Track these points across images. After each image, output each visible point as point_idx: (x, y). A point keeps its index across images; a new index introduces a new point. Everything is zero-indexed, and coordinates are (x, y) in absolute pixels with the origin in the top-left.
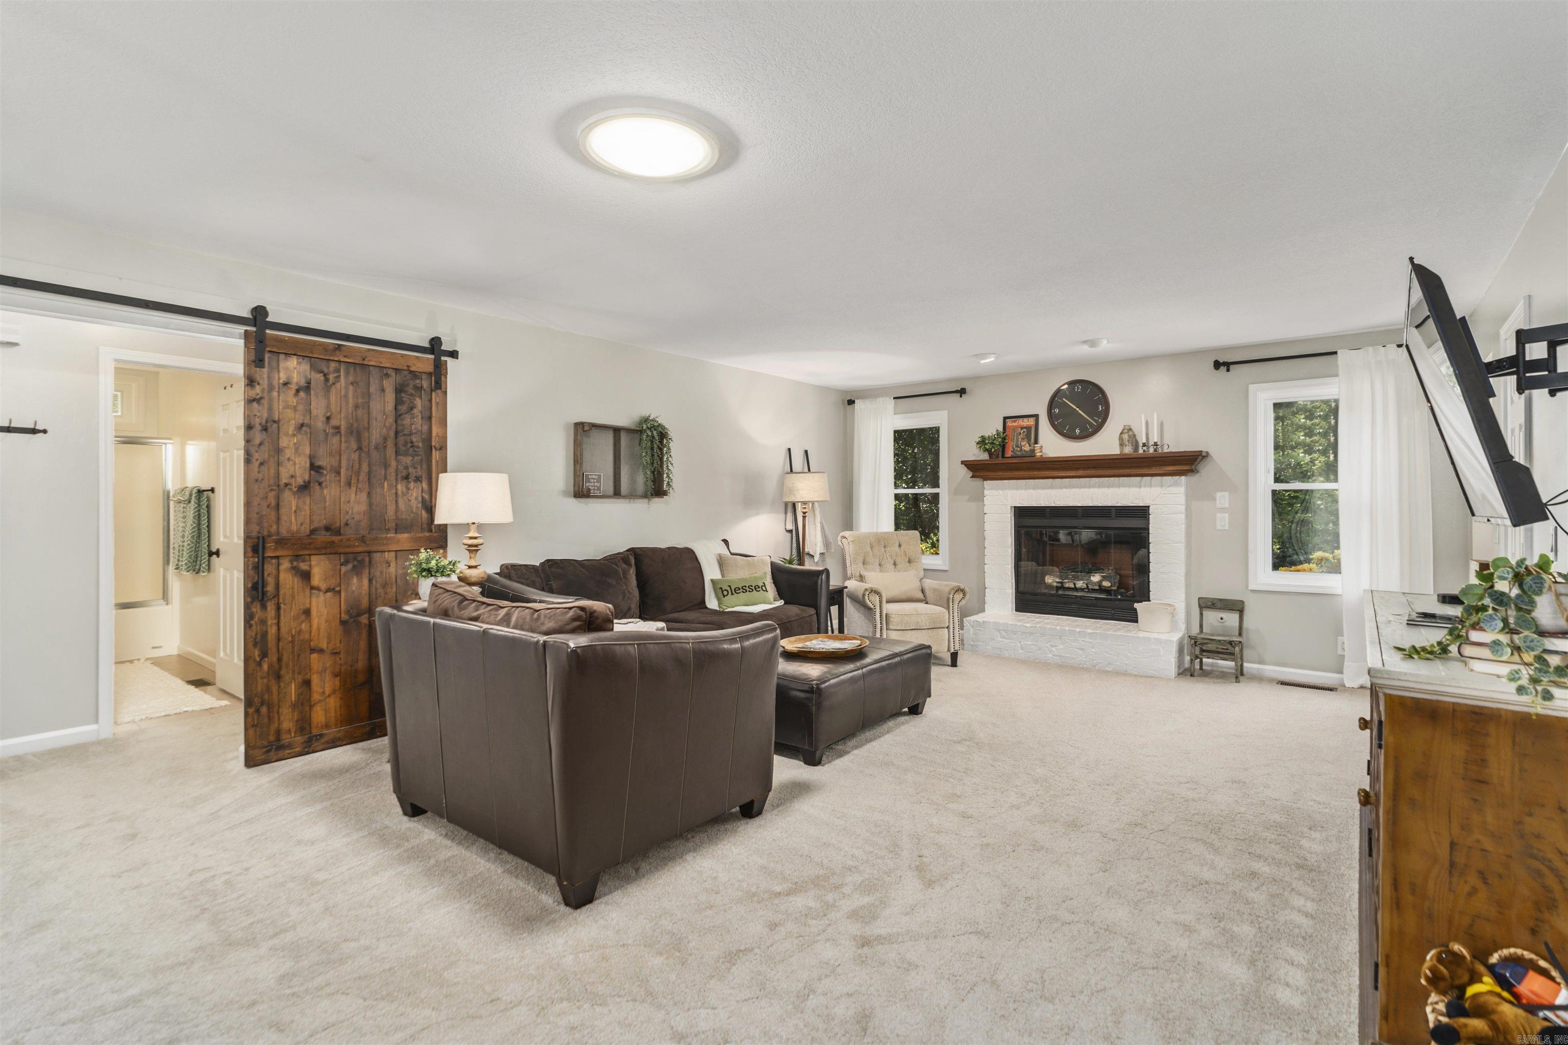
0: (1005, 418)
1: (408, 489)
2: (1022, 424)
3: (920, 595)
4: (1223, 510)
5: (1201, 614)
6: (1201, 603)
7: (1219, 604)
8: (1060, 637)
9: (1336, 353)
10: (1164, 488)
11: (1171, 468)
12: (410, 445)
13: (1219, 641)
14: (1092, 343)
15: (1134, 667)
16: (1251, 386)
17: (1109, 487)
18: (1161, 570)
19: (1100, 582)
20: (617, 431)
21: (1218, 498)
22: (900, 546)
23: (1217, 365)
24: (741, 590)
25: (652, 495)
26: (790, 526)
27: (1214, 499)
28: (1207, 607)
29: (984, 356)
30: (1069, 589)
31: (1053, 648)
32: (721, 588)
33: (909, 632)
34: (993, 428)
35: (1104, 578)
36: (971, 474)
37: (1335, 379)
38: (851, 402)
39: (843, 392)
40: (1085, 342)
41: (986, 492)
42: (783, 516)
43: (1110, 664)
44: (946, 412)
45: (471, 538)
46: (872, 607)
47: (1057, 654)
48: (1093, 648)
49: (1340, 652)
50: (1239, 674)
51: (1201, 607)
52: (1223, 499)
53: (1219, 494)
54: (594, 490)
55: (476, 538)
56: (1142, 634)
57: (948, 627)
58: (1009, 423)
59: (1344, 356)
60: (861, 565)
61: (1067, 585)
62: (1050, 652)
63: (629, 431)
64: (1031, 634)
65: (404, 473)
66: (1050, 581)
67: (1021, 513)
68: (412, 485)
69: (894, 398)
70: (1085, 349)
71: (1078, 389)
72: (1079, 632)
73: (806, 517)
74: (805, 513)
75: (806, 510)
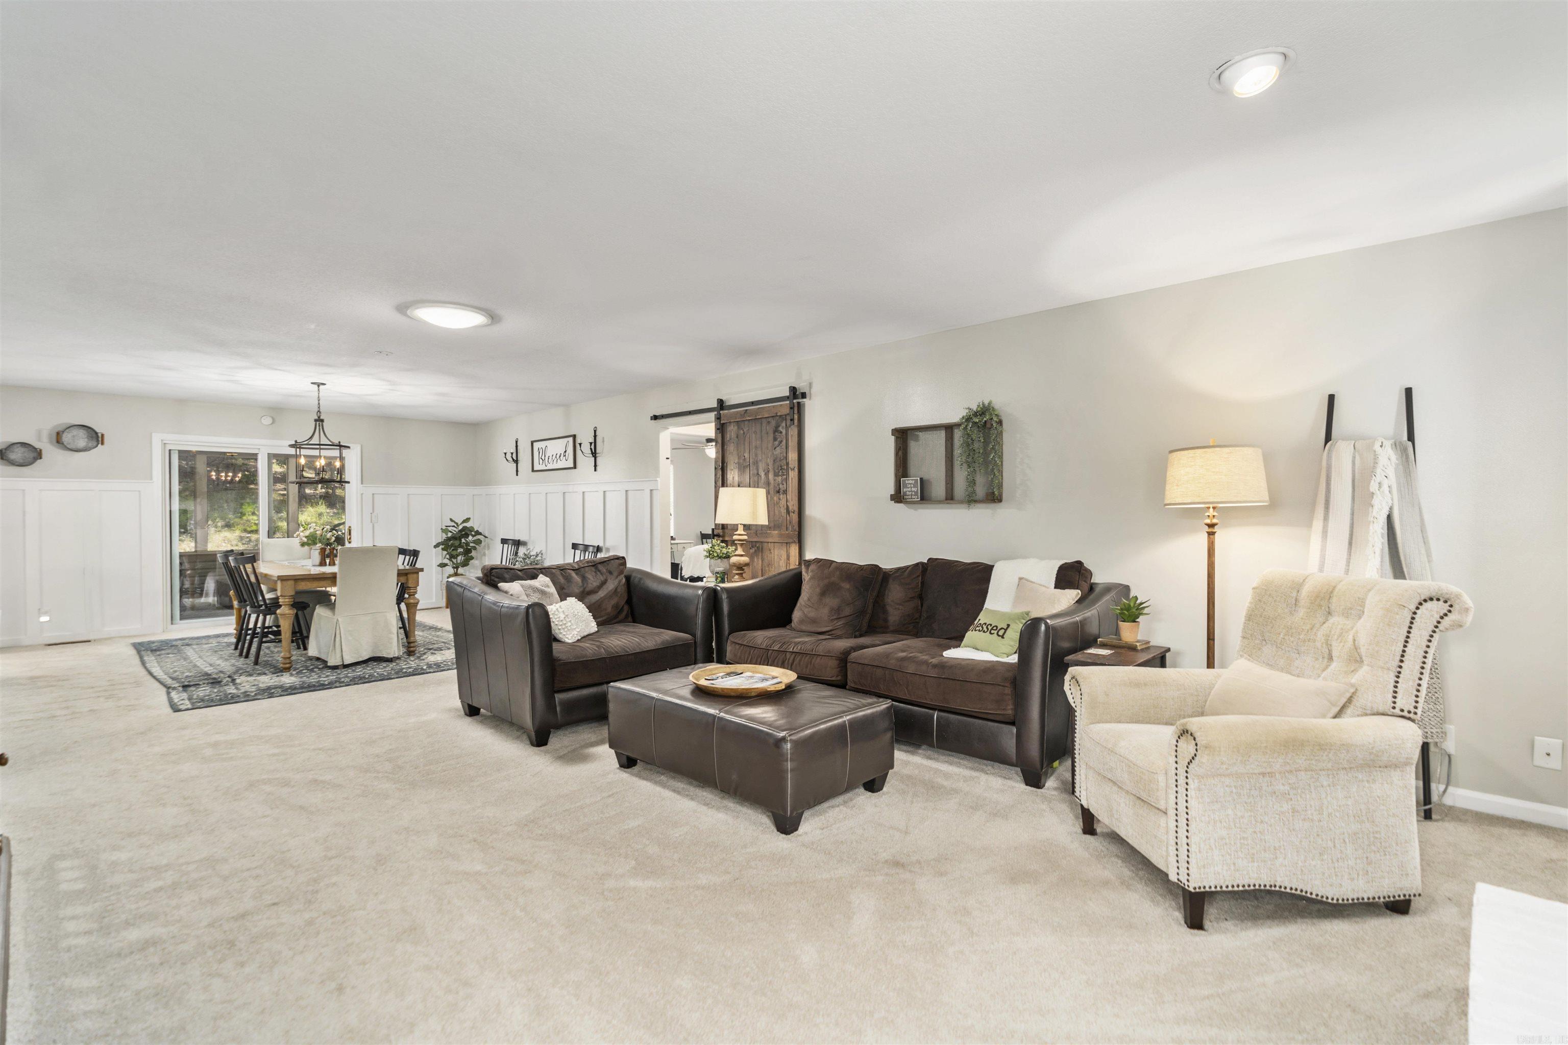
1: (780, 499)
12: (780, 468)
20: (949, 429)
54: (912, 495)
65: (778, 489)
68: (781, 496)
73: (1213, 533)
74: (1211, 526)
75: (1215, 521)
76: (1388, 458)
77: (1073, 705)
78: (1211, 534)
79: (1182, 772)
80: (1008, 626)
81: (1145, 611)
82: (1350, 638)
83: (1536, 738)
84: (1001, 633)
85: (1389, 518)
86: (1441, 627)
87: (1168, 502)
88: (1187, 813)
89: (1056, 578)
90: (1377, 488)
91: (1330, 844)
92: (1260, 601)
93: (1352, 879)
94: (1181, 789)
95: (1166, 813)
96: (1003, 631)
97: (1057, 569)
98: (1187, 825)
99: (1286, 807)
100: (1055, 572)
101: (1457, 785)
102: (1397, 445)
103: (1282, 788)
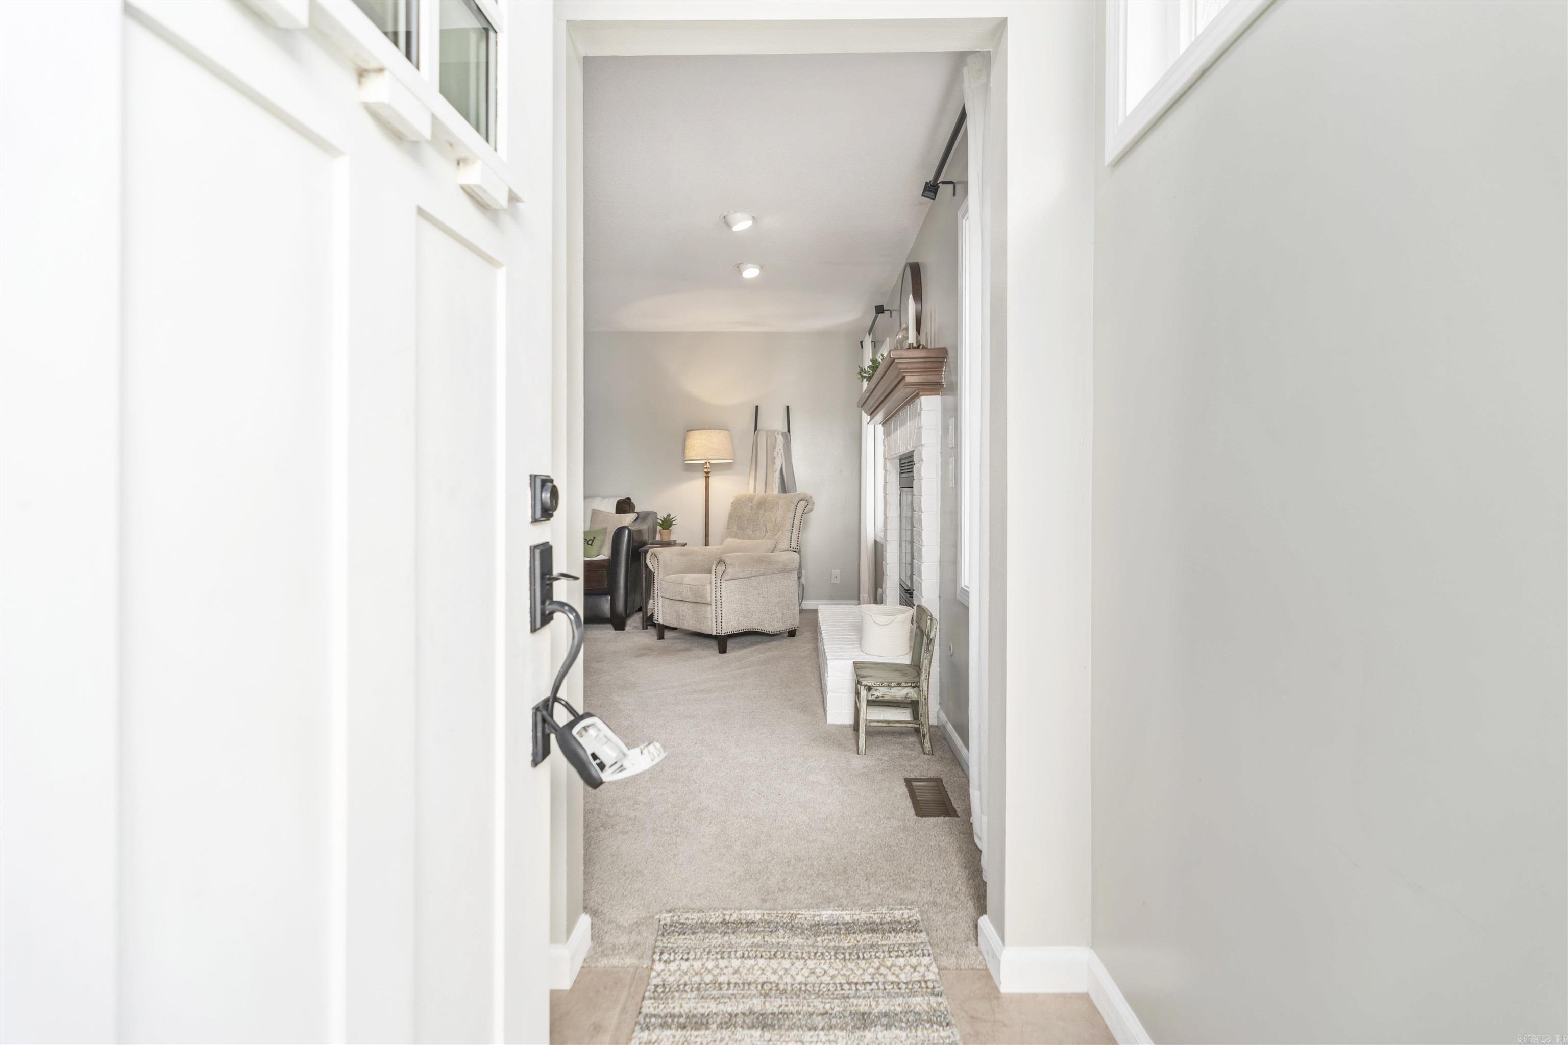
73: (709, 477)
74: (707, 473)
75: (709, 470)
76: (780, 439)
77: (652, 570)
78: (707, 477)
79: (719, 581)
80: (594, 538)
81: (674, 523)
82: (774, 520)
83: (833, 571)
84: (590, 543)
85: (781, 469)
86: (805, 511)
87: (687, 459)
88: (721, 599)
89: (616, 509)
90: (776, 454)
91: (771, 607)
92: (735, 509)
93: (778, 622)
94: (718, 589)
95: (711, 605)
96: (591, 541)
97: (616, 503)
98: (721, 605)
99: (756, 592)
100: (615, 505)
101: (806, 600)
102: (783, 434)
103: (754, 584)
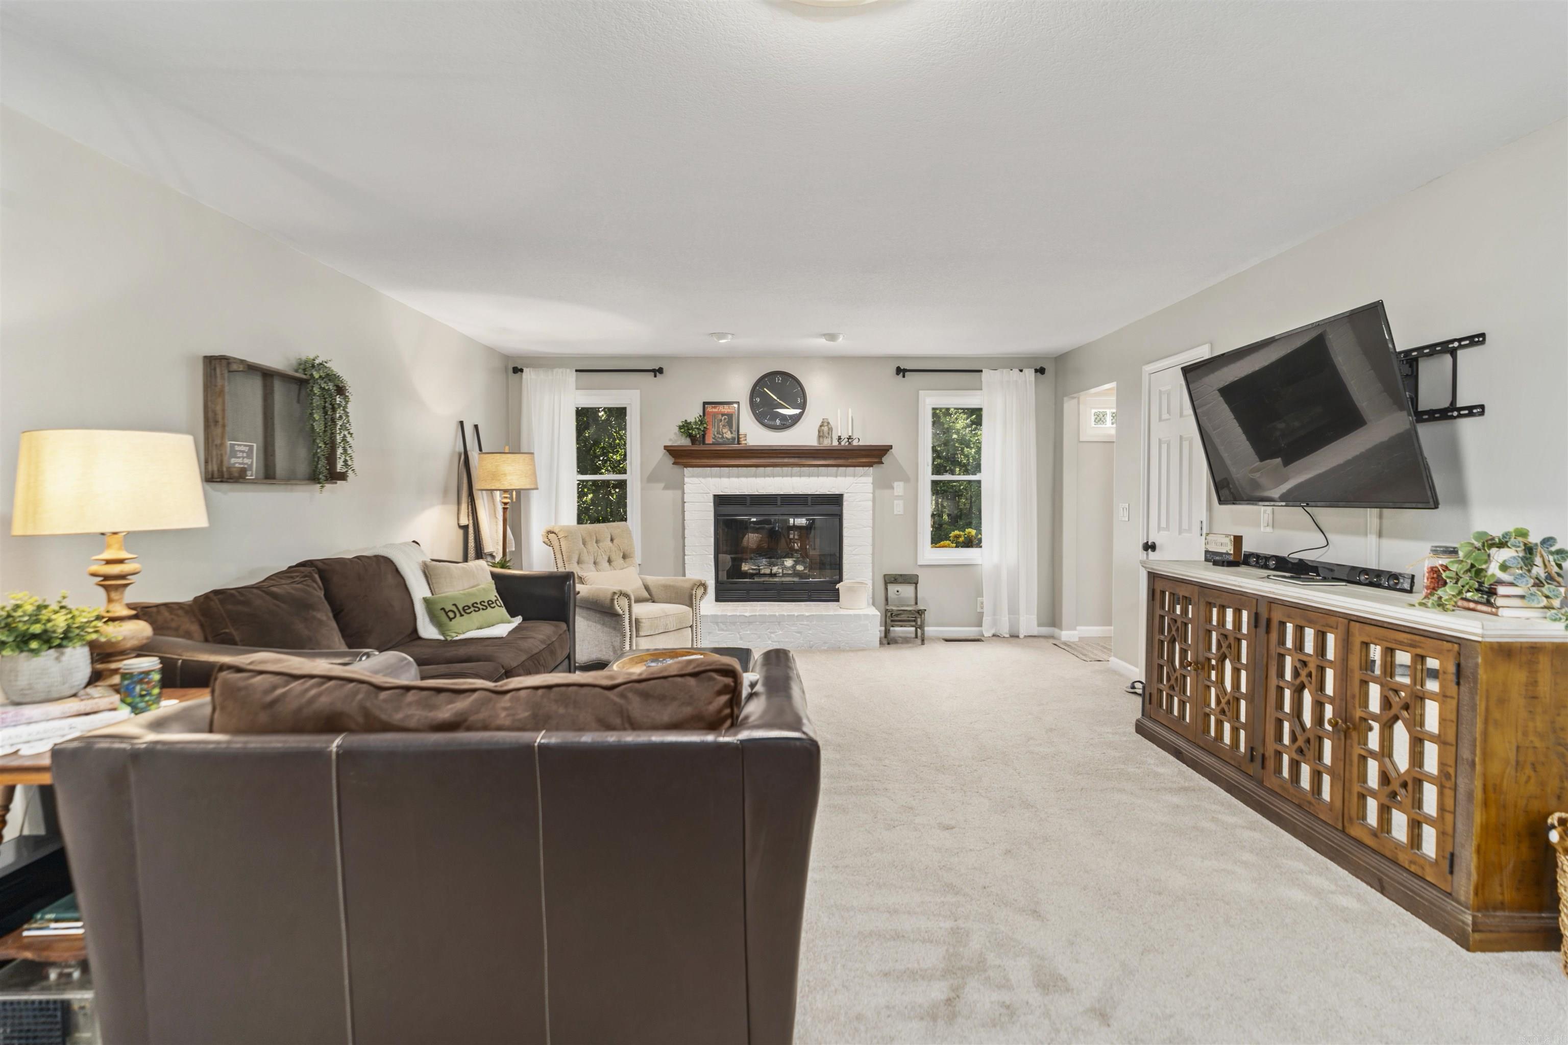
0: (705, 404)
2: (723, 410)
3: (646, 594)
4: (898, 497)
5: (886, 589)
6: (886, 579)
7: (900, 579)
8: (779, 623)
9: (981, 371)
10: (856, 478)
11: (864, 460)
13: (910, 611)
14: (832, 337)
15: (847, 643)
16: (920, 392)
17: (809, 476)
18: (854, 552)
19: (794, 567)
20: (267, 375)
21: (895, 487)
22: (612, 540)
23: (900, 371)
24: (472, 609)
25: (327, 480)
26: (464, 521)
27: (893, 488)
28: (891, 583)
29: (722, 335)
30: (765, 575)
31: (772, 635)
32: (443, 609)
33: (657, 636)
34: (693, 414)
35: (797, 563)
36: (672, 460)
37: (978, 392)
38: (517, 370)
39: (506, 358)
40: (824, 335)
41: (686, 480)
42: (454, 507)
43: (825, 643)
44: (638, 391)
45: (109, 562)
46: (621, 612)
47: (776, 640)
48: (810, 630)
49: (979, 610)
50: (921, 639)
51: (886, 584)
52: (899, 488)
53: (896, 484)
55: (121, 561)
56: (843, 612)
57: (691, 627)
58: (709, 409)
59: (987, 375)
60: (576, 564)
61: (762, 572)
62: (769, 639)
63: (285, 377)
64: (750, 623)
66: (746, 569)
67: (721, 501)
69: (577, 371)
70: (823, 341)
71: (778, 380)
72: (797, 616)
